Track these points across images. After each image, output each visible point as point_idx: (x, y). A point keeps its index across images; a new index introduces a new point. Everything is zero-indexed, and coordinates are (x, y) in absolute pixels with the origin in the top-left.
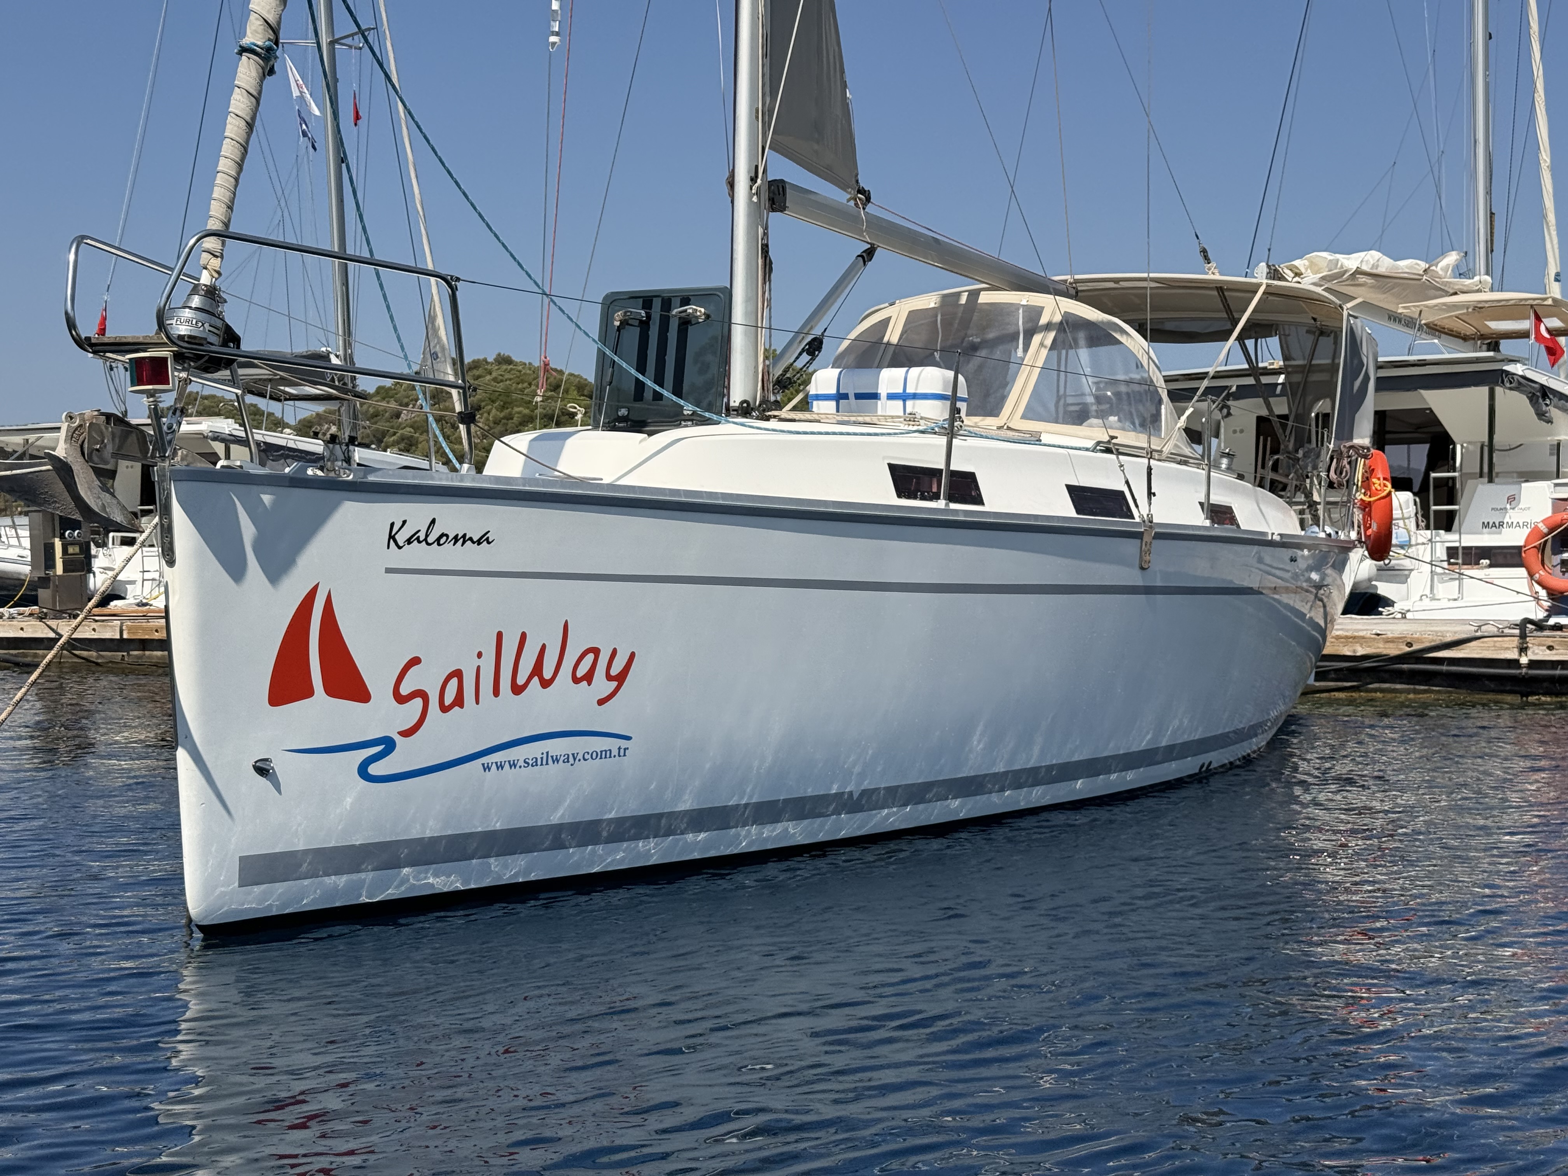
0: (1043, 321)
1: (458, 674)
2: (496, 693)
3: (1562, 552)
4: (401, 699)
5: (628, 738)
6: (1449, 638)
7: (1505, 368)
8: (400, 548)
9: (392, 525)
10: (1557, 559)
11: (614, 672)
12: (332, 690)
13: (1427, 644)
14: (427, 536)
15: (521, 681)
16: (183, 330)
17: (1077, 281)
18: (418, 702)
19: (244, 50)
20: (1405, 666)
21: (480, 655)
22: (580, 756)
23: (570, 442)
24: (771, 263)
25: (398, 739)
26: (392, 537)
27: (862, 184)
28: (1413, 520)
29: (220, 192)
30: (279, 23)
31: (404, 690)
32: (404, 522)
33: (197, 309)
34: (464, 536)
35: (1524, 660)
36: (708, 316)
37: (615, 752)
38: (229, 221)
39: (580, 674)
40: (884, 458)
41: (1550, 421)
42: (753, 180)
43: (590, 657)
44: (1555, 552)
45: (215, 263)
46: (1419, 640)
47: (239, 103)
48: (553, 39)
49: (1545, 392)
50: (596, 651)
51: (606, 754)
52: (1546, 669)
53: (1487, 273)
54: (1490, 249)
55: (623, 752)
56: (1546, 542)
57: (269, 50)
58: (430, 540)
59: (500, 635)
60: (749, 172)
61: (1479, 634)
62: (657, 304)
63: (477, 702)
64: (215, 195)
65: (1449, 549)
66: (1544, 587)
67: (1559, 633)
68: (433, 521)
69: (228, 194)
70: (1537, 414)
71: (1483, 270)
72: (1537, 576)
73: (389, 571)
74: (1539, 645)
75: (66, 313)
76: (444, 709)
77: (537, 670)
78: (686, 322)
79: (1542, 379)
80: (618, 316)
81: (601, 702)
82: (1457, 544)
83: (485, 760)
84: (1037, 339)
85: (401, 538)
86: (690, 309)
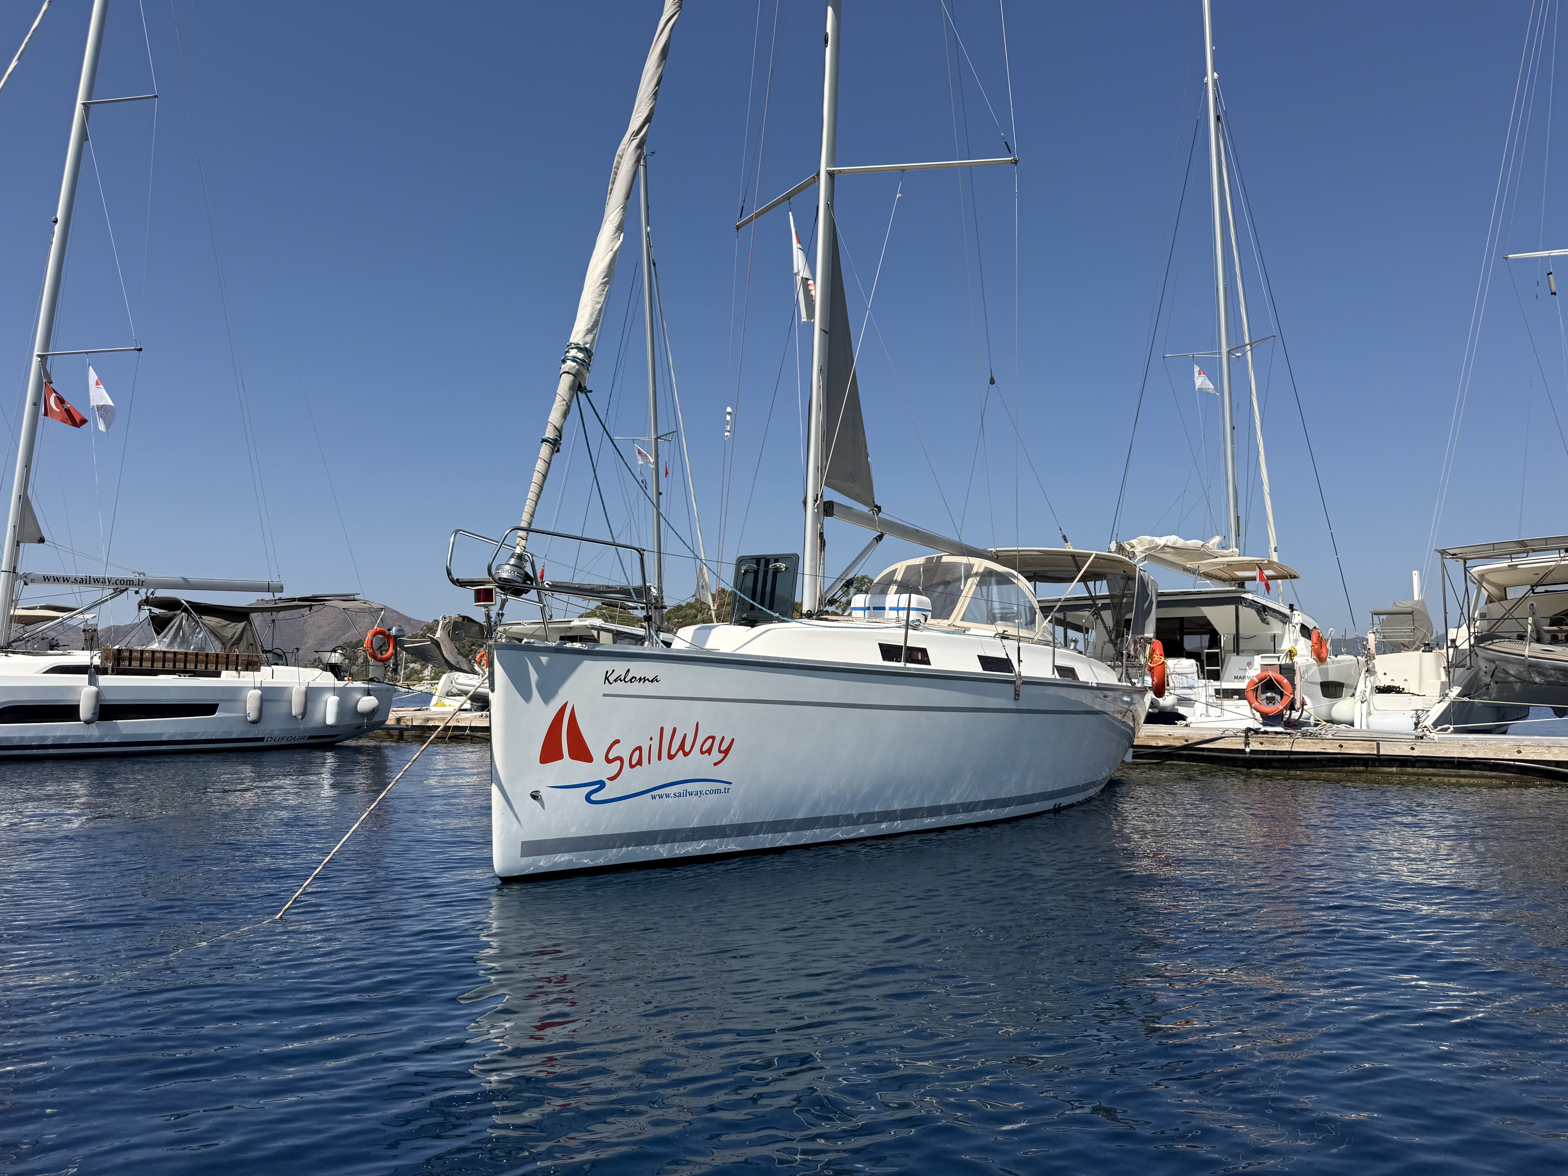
0: (975, 570)
1: (639, 748)
2: (660, 758)
3: (1266, 693)
4: (609, 761)
5: (731, 783)
6: (1208, 737)
7: (1242, 596)
8: (611, 683)
9: (607, 672)
10: (1264, 696)
11: (723, 749)
12: (574, 756)
13: (1196, 741)
14: (625, 678)
15: (673, 753)
16: (505, 575)
17: (997, 551)
18: (618, 763)
19: (544, 440)
20: (1184, 752)
21: (651, 739)
22: (704, 792)
23: (714, 630)
24: (825, 541)
25: (607, 782)
26: (607, 678)
27: (876, 503)
28: (1196, 675)
29: (528, 509)
30: (562, 427)
31: (611, 756)
32: (613, 671)
33: (513, 565)
34: (645, 678)
35: (1248, 750)
36: (787, 568)
37: (723, 790)
38: (531, 522)
39: (704, 749)
40: (876, 640)
41: (1268, 624)
42: (816, 501)
43: (711, 740)
44: (1263, 693)
45: (523, 542)
46: (1192, 738)
47: (540, 466)
48: (727, 434)
49: (1265, 608)
50: (713, 738)
51: (718, 791)
52: (1260, 754)
53: (1237, 547)
54: (1238, 535)
55: (727, 791)
56: (1258, 687)
57: (556, 440)
58: (626, 680)
59: (662, 729)
60: (813, 497)
61: (1223, 735)
62: (763, 562)
63: (649, 763)
64: (525, 510)
65: (1216, 690)
66: (1258, 711)
67: (1266, 735)
68: (629, 670)
69: (532, 509)
70: (1261, 620)
71: (1234, 546)
72: (1253, 705)
73: (604, 695)
74: (1255, 742)
75: (447, 567)
76: (632, 766)
77: (682, 747)
78: (776, 571)
79: (1263, 602)
80: (743, 568)
81: (715, 764)
82: (1219, 687)
83: (653, 793)
84: (970, 580)
85: (611, 679)
86: (778, 564)
